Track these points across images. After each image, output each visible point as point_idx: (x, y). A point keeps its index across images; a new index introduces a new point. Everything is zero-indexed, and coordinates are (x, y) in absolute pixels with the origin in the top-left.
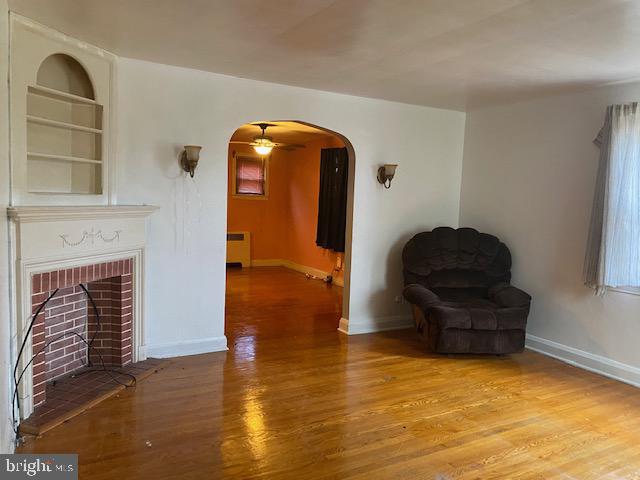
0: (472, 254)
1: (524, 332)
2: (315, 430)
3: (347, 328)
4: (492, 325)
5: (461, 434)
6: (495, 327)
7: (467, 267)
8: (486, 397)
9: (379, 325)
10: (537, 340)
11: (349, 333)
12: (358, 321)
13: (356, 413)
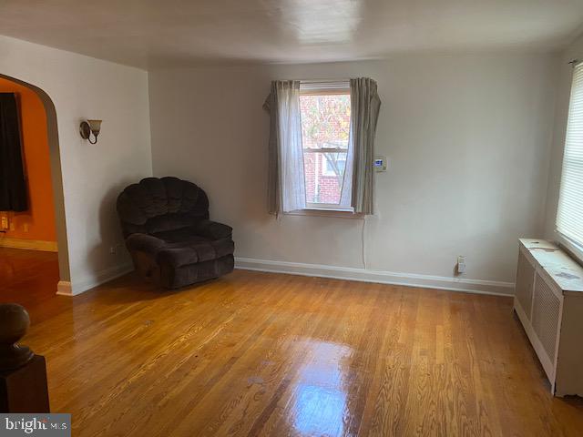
0: (178, 199)
1: (233, 257)
2: (126, 390)
3: (69, 289)
4: (212, 256)
5: (239, 346)
6: (213, 257)
7: (176, 211)
8: (232, 312)
9: (99, 279)
10: (242, 260)
11: (74, 293)
12: (79, 280)
13: (149, 361)
